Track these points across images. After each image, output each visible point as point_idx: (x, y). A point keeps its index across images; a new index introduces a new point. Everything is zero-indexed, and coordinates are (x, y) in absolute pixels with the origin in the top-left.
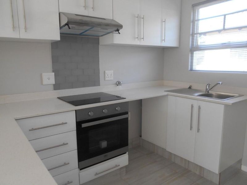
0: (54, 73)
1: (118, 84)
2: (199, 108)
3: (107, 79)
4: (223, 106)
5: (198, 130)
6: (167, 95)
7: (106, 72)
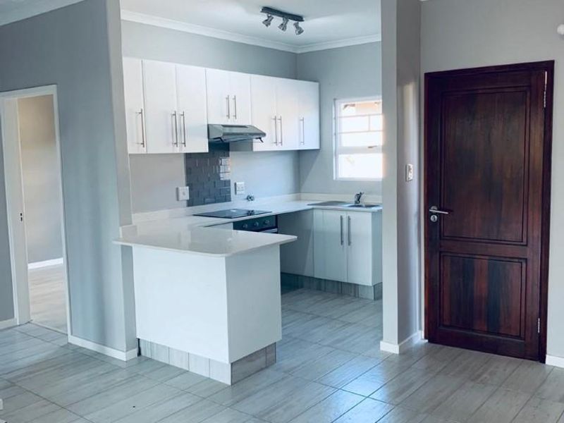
0: (188, 188)
1: (250, 198)
2: (349, 219)
3: (238, 193)
4: (370, 214)
5: (349, 243)
6: (313, 209)
7: (237, 183)
